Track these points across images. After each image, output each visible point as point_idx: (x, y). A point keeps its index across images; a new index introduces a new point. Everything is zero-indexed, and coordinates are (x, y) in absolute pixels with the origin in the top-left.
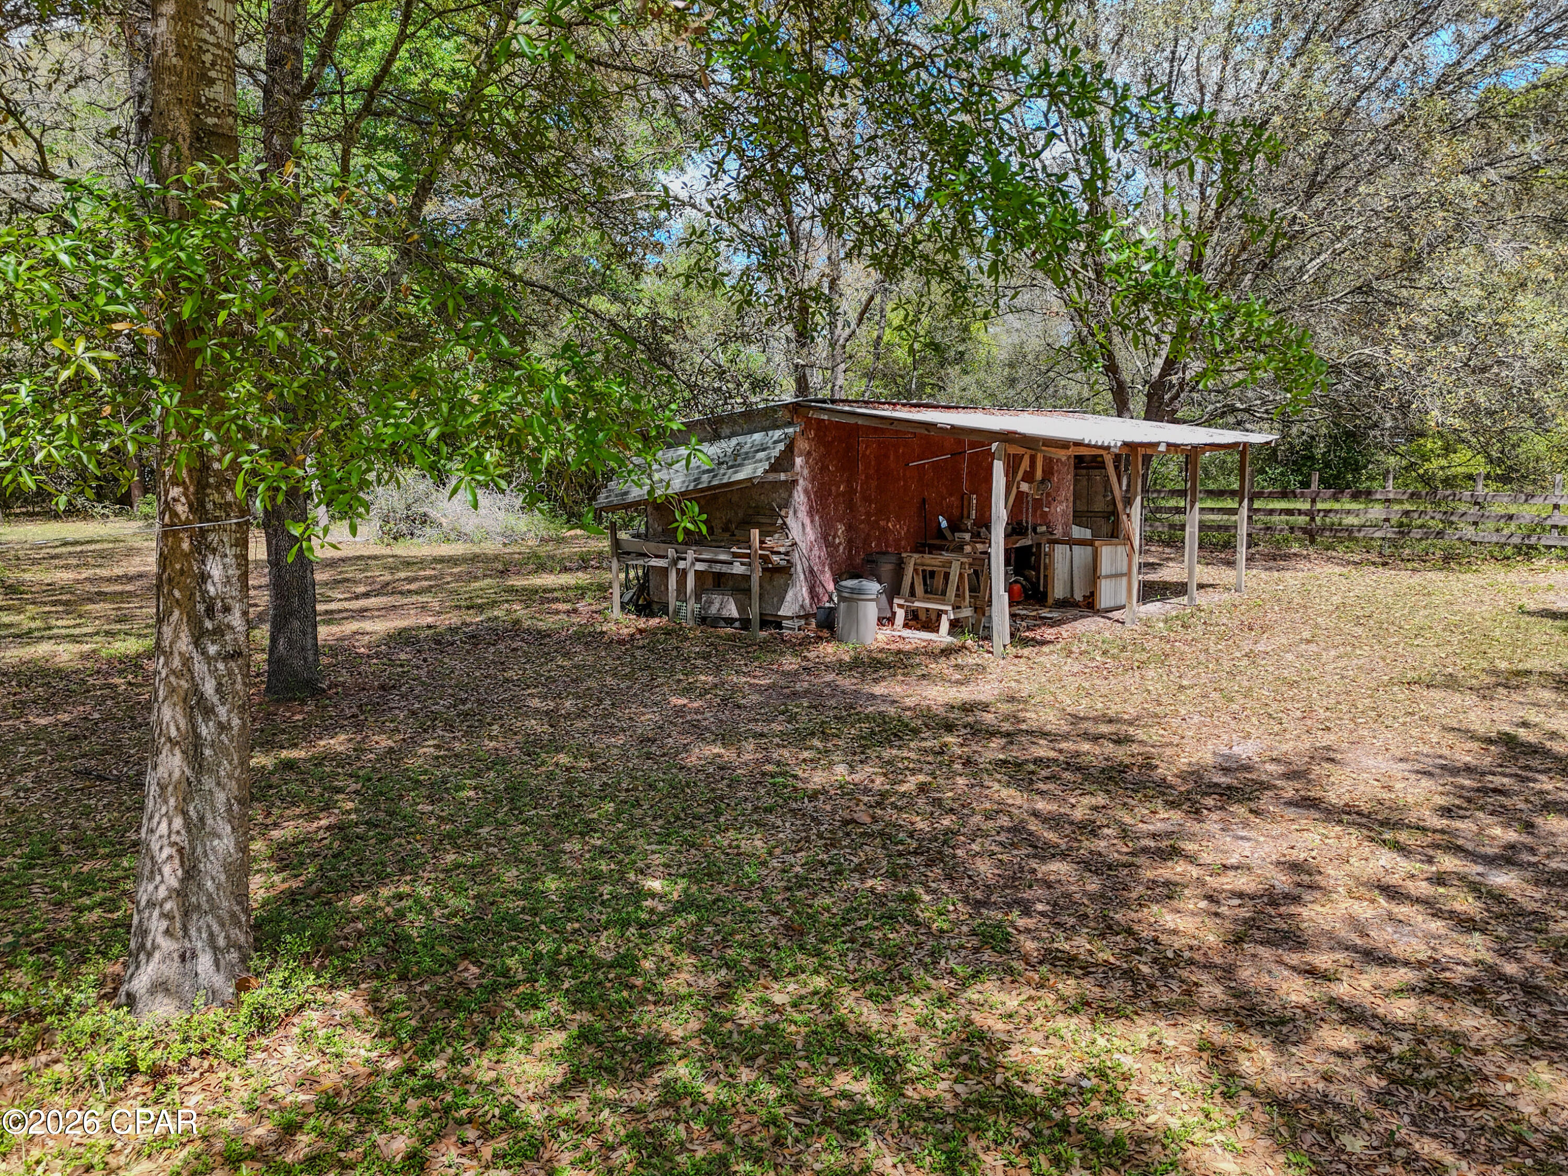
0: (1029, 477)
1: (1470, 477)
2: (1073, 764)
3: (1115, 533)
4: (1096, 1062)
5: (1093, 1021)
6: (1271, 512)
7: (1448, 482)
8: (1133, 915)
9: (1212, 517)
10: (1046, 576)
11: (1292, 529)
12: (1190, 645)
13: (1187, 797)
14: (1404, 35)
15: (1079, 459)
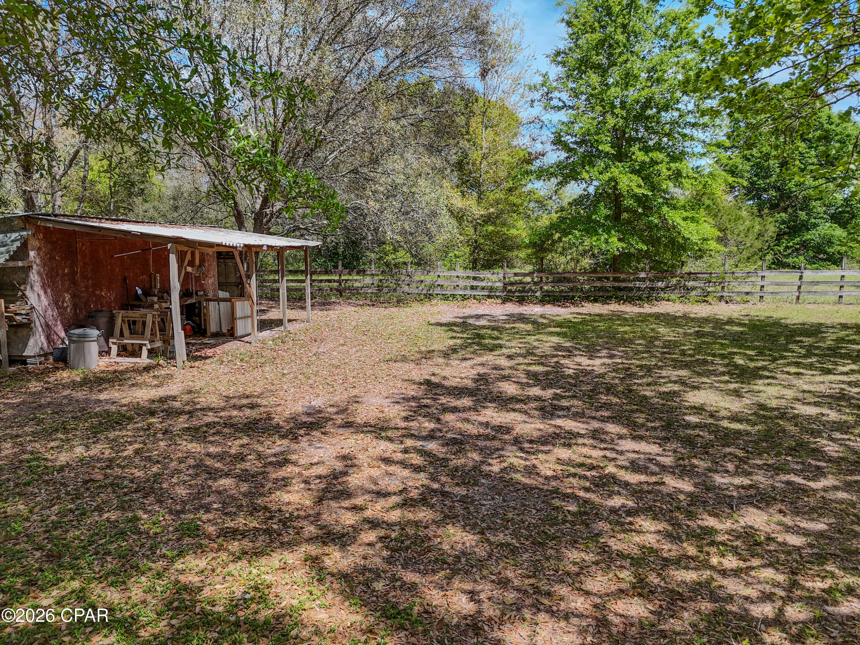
0: (191, 263)
1: (405, 263)
2: (229, 424)
3: (242, 294)
4: (252, 583)
5: (249, 562)
6: (321, 281)
7: (396, 265)
8: (267, 499)
9: (292, 284)
10: (205, 320)
11: (331, 290)
12: (286, 352)
13: (290, 431)
14: (364, 48)
15: (219, 254)
